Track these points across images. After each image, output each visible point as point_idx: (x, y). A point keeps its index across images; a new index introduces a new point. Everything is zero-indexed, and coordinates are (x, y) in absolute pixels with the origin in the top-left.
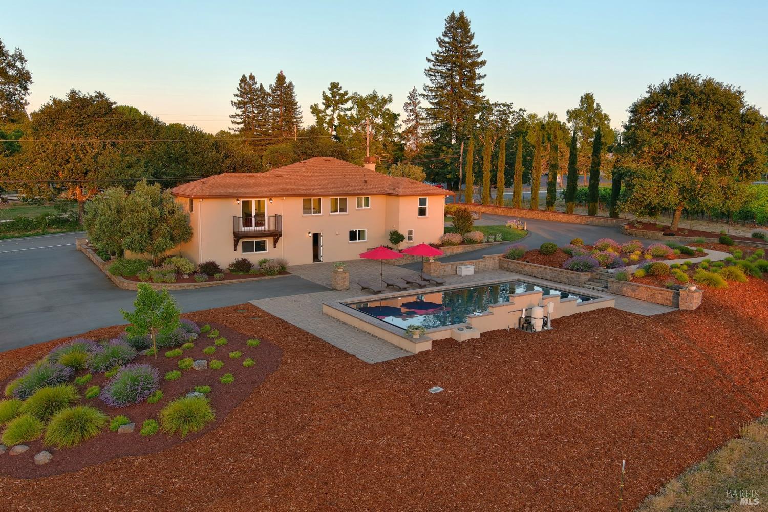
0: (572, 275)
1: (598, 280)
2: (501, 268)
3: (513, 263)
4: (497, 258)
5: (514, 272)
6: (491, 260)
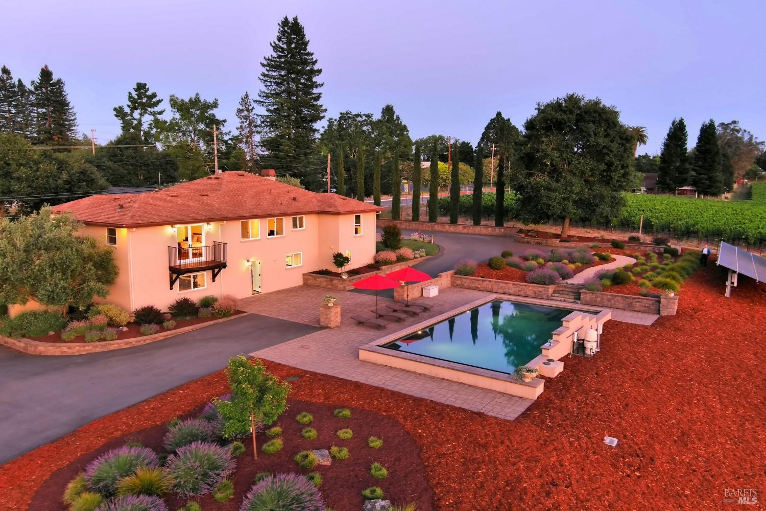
0: (540, 288)
1: (564, 292)
2: (454, 285)
3: (467, 280)
4: (449, 276)
5: (469, 288)
6: (446, 278)
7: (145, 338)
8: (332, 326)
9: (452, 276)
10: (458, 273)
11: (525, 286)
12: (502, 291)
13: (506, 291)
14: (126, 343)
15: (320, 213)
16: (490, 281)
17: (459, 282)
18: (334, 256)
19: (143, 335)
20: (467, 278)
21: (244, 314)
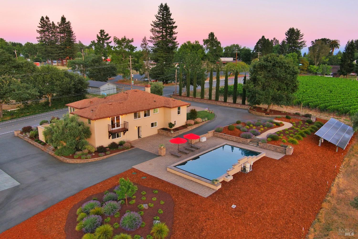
0: (244, 140)
1: (254, 142)
2: (214, 136)
3: (219, 134)
4: (212, 132)
5: (220, 137)
6: (210, 134)
7: (100, 158)
8: (162, 155)
9: (213, 132)
10: (215, 131)
11: (239, 139)
12: (231, 140)
13: (233, 140)
14: (94, 160)
15: (164, 107)
16: (227, 135)
17: (216, 135)
18: (169, 124)
19: (99, 157)
20: (218, 134)
21: (134, 148)
